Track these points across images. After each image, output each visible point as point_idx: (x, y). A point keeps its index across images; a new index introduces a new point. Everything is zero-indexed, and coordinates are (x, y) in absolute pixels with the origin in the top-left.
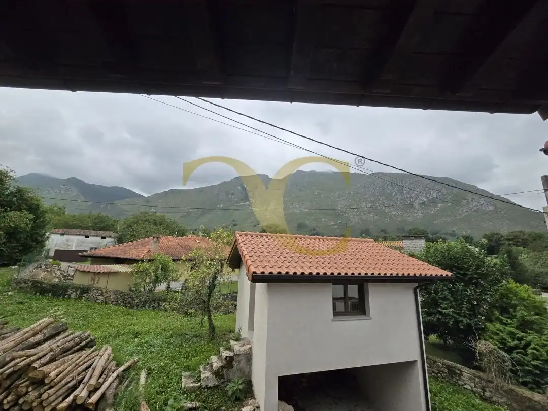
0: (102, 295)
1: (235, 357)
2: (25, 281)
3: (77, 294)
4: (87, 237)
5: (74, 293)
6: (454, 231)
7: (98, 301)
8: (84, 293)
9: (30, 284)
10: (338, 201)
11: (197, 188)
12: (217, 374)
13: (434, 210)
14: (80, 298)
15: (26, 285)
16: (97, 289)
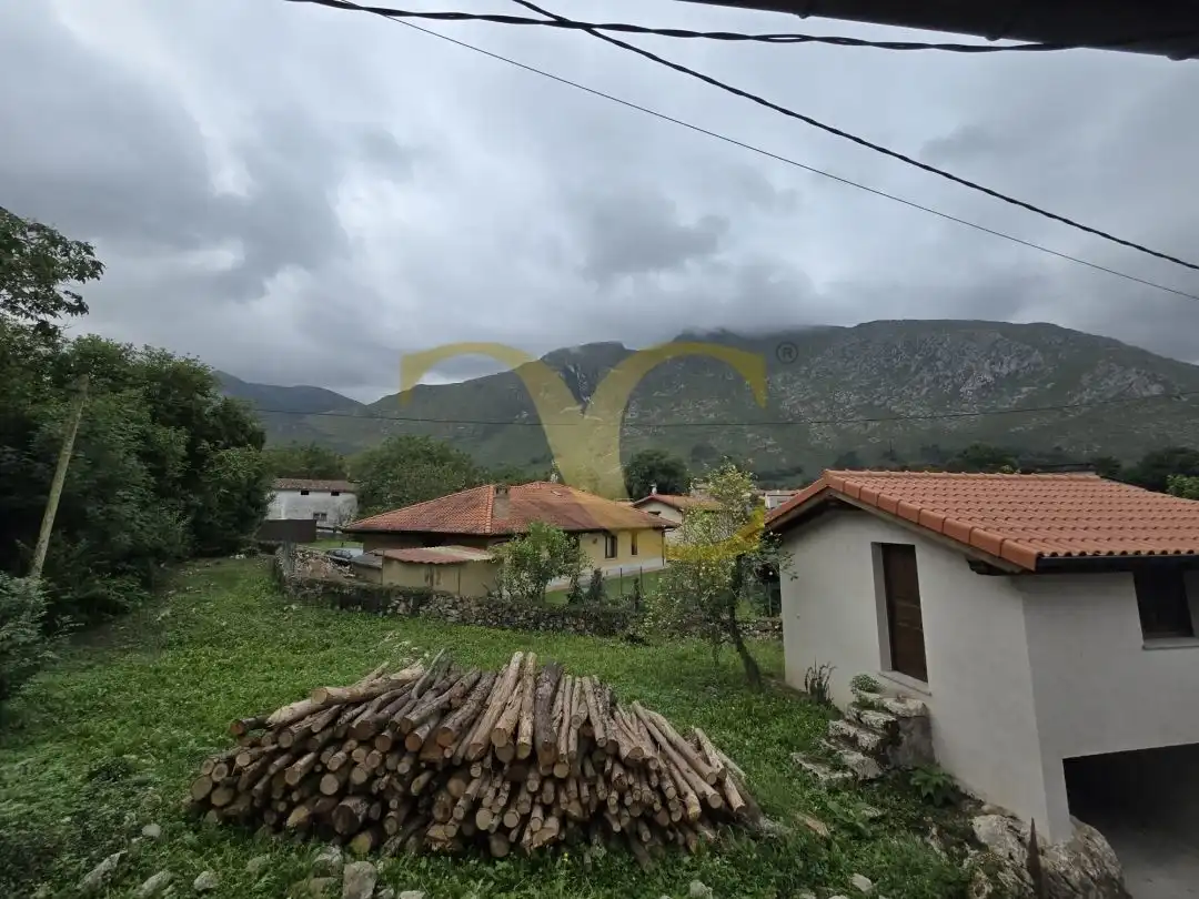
0: (454, 606)
1: (900, 723)
2: (312, 584)
3: (408, 606)
4: (305, 493)
5: (403, 605)
6: (1058, 449)
7: (450, 619)
8: (422, 605)
9: (320, 588)
10: (783, 391)
11: (469, 381)
12: (877, 754)
13: (1010, 402)
14: (414, 613)
15: (312, 591)
16: (445, 595)
